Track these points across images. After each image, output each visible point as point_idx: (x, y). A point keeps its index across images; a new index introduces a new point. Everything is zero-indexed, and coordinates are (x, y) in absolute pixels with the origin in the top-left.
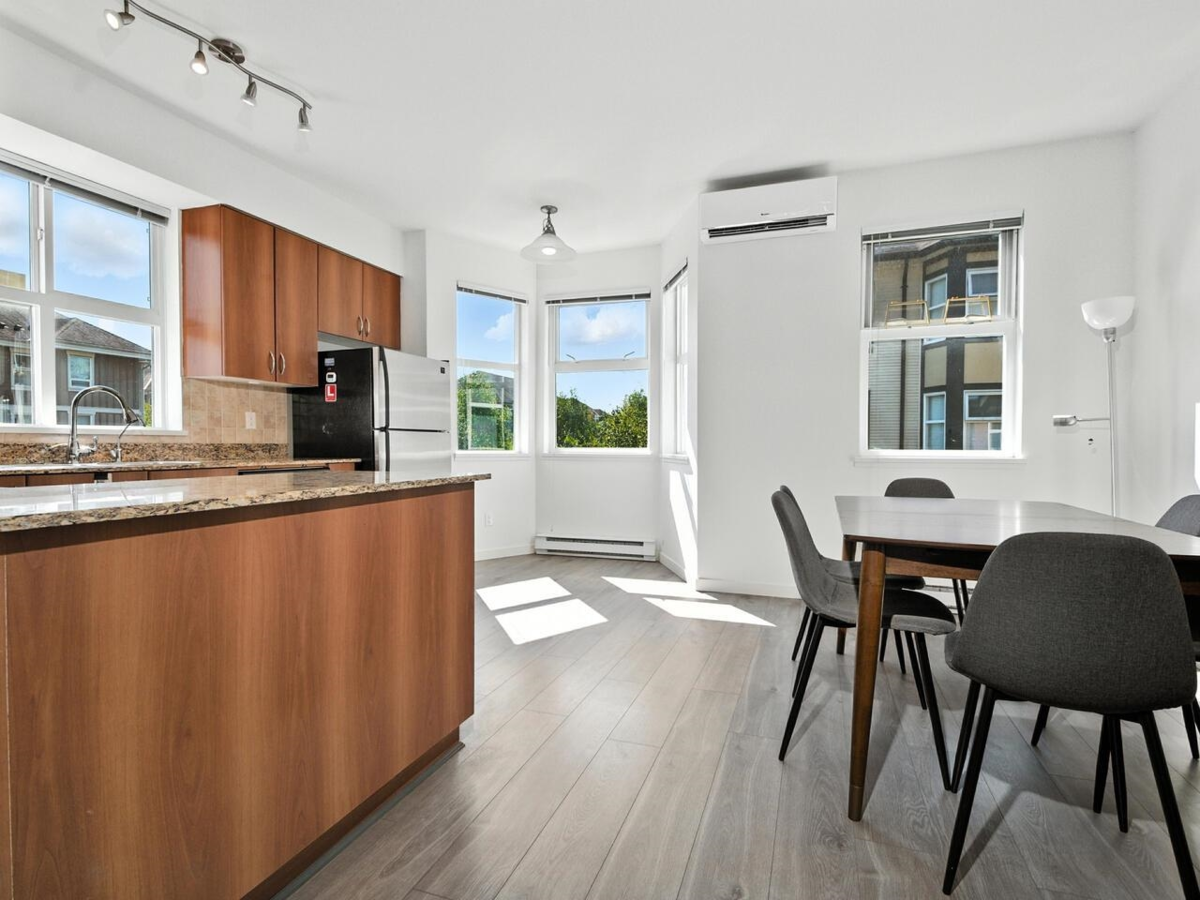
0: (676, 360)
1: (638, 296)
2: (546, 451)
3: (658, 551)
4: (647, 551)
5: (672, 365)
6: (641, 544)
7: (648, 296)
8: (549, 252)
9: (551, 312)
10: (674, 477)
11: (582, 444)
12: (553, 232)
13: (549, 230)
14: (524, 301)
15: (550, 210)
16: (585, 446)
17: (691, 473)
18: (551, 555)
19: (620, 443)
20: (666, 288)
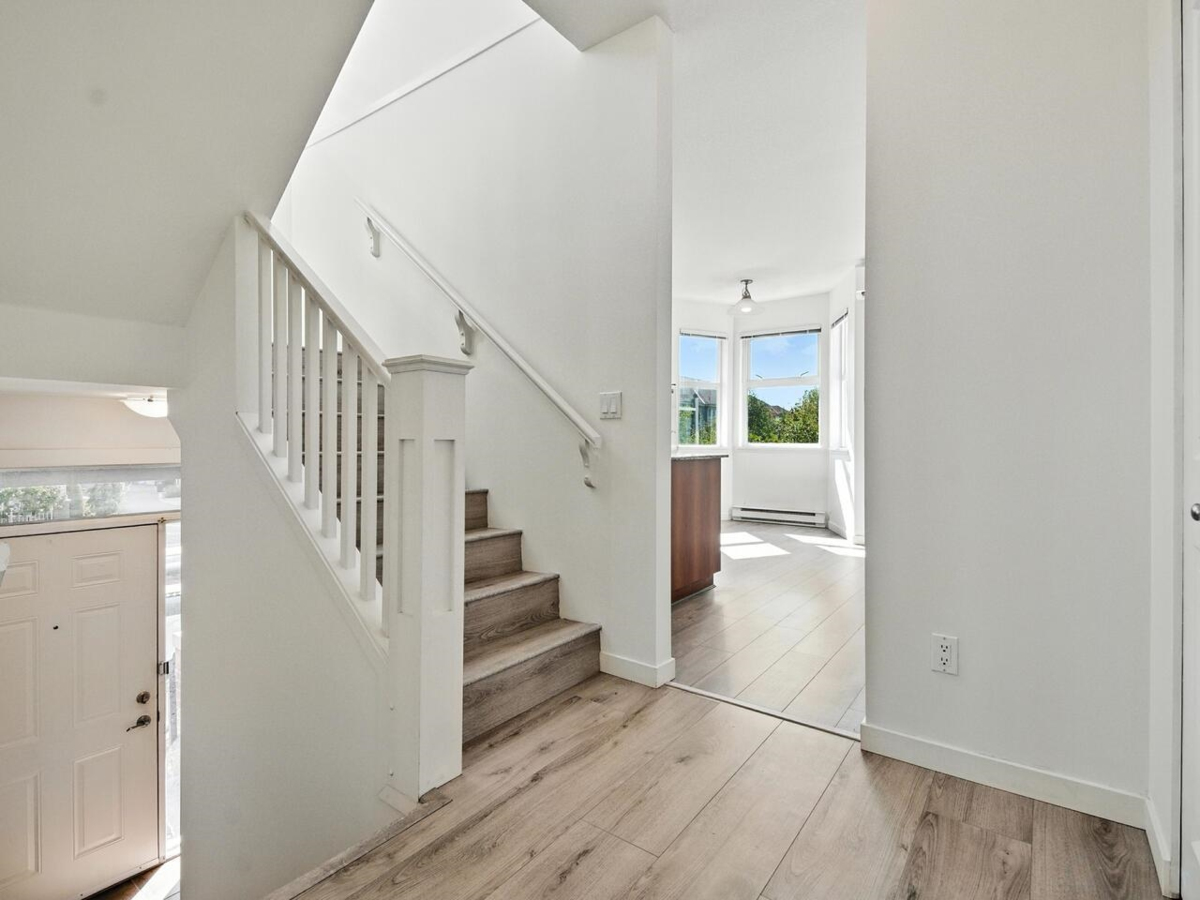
0: (841, 378)
1: (811, 331)
2: (740, 445)
3: (827, 519)
4: (819, 520)
5: (838, 382)
6: (814, 514)
7: (819, 330)
8: (746, 309)
9: (744, 344)
10: (838, 464)
11: (764, 439)
12: (749, 297)
13: (747, 296)
14: (724, 338)
15: (747, 282)
16: (766, 442)
17: (849, 460)
18: (745, 520)
19: (797, 439)
20: (833, 325)
